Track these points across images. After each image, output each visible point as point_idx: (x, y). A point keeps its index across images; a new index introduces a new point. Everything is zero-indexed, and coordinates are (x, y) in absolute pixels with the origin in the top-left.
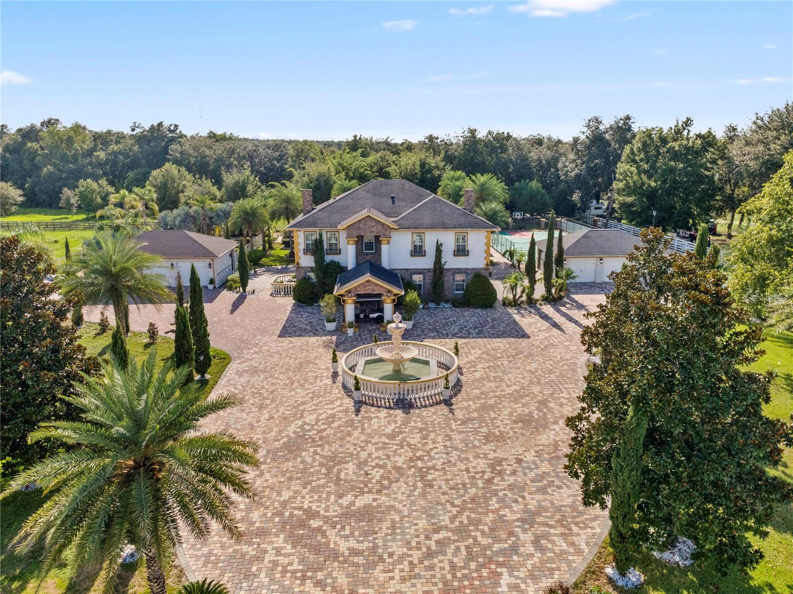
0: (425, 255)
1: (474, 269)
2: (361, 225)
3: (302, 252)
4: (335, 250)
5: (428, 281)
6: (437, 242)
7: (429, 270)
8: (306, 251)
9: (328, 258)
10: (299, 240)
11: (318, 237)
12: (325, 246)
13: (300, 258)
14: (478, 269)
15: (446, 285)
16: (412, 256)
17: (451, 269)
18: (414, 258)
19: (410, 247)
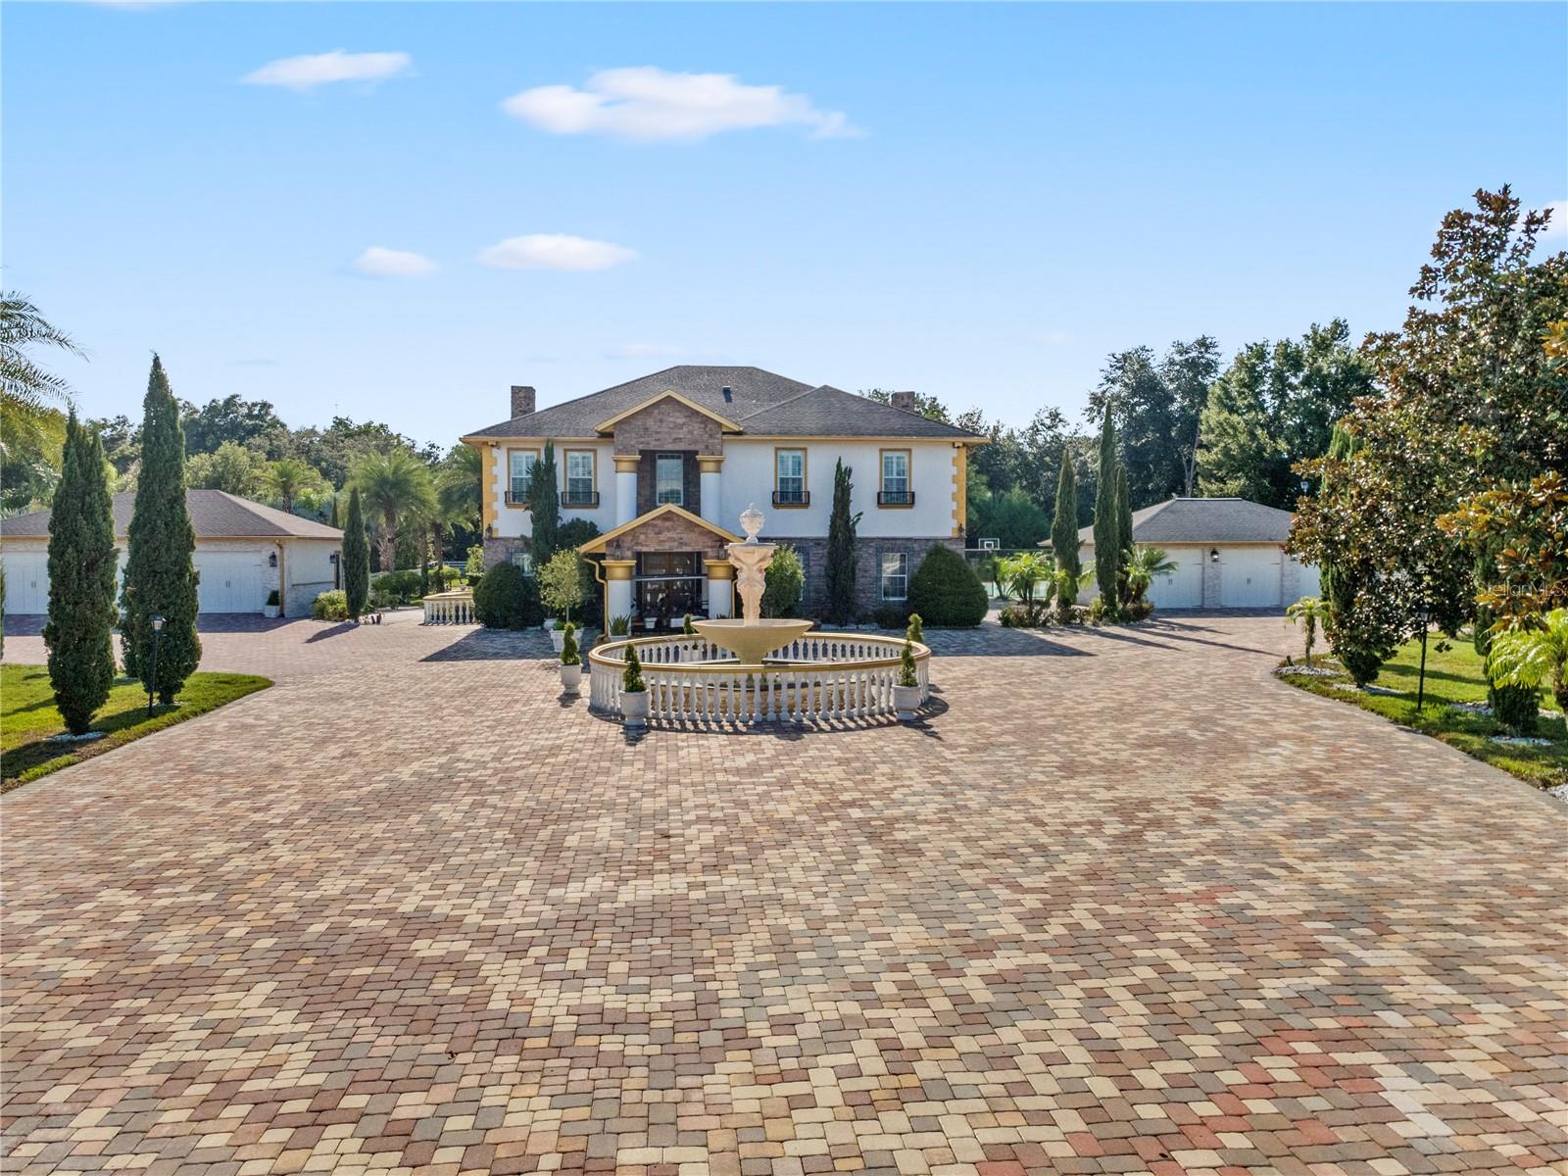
0: (807, 504)
1: (928, 540)
2: (650, 422)
3: (502, 498)
4: (585, 494)
5: (816, 570)
6: (839, 465)
7: (817, 542)
8: (514, 498)
9: (567, 515)
10: (495, 470)
11: (543, 458)
12: (561, 486)
13: (495, 516)
14: (936, 540)
15: (861, 581)
16: (775, 504)
17: (872, 540)
18: (781, 511)
19: (770, 485)
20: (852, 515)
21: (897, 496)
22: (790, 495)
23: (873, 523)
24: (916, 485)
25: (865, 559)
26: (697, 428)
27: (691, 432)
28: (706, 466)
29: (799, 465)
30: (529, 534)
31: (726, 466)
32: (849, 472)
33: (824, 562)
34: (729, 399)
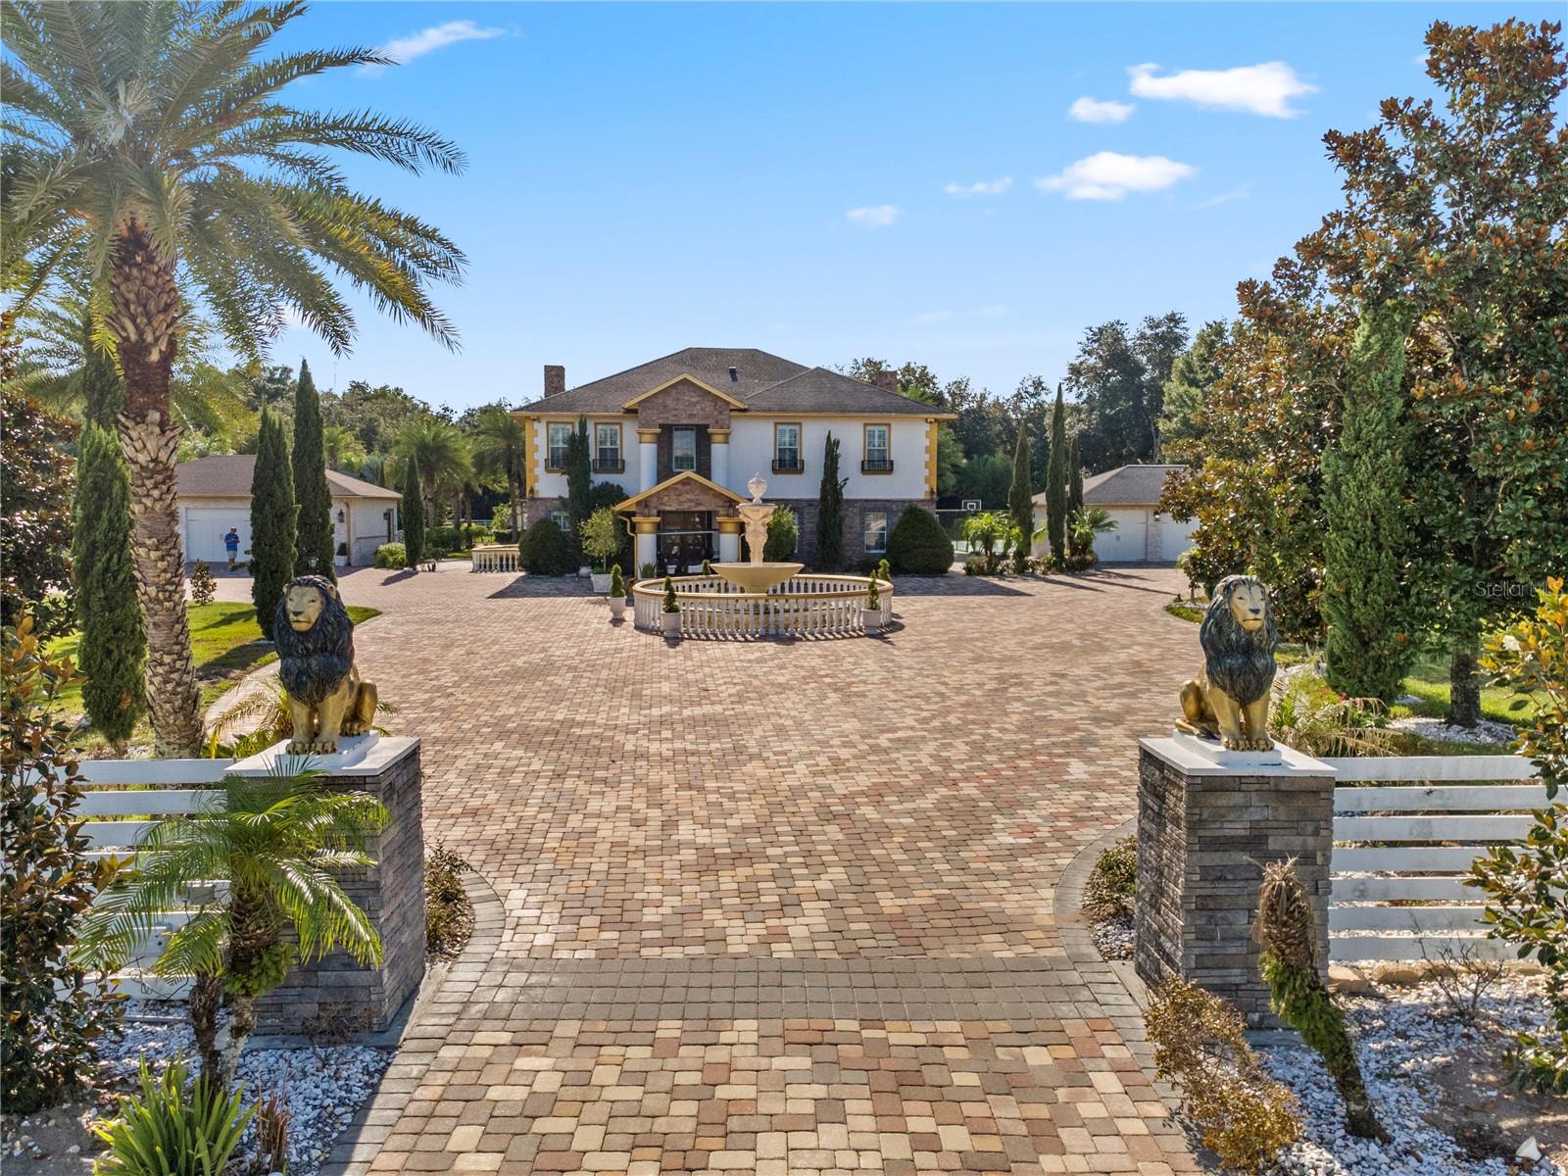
0: (801, 471)
1: (904, 501)
2: (669, 402)
3: (542, 464)
4: (612, 461)
5: (810, 526)
6: (829, 437)
7: (810, 503)
8: (554, 463)
9: (598, 479)
10: (537, 441)
11: (577, 431)
12: (593, 454)
14: (910, 501)
15: (847, 537)
16: (775, 471)
17: (856, 501)
18: (780, 476)
19: (770, 454)
20: (840, 480)
21: (878, 464)
22: (787, 462)
23: (859, 487)
24: (894, 455)
25: (851, 519)
26: (708, 406)
27: (702, 409)
28: (716, 438)
29: (794, 435)
30: (566, 495)
31: (732, 438)
32: (837, 443)
33: (816, 519)
34: (734, 379)
